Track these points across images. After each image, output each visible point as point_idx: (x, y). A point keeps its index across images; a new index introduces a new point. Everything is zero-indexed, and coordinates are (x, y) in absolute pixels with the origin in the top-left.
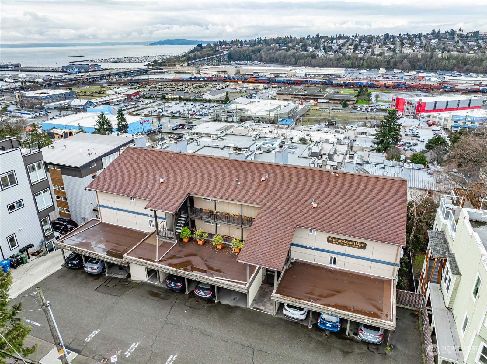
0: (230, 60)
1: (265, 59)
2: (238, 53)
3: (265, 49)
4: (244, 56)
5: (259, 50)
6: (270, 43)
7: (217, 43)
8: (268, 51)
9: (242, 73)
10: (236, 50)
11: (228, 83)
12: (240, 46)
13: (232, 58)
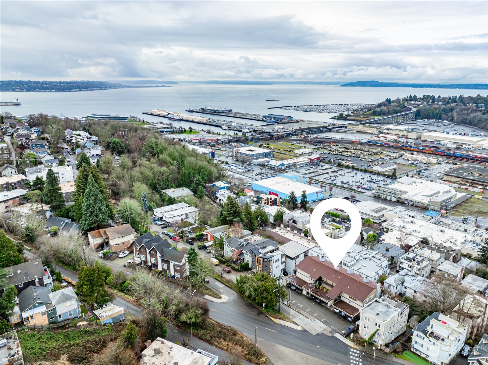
0: (418, 117)
1: (457, 120)
2: (428, 111)
3: (458, 109)
4: (433, 114)
5: (452, 110)
6: (466, 102)
7: (408, 97)
8: (462, 111)
9: (422, 139)
10: (425, 107)
11: (403, 152)
12: (431, 103)
13: (419, 116)
